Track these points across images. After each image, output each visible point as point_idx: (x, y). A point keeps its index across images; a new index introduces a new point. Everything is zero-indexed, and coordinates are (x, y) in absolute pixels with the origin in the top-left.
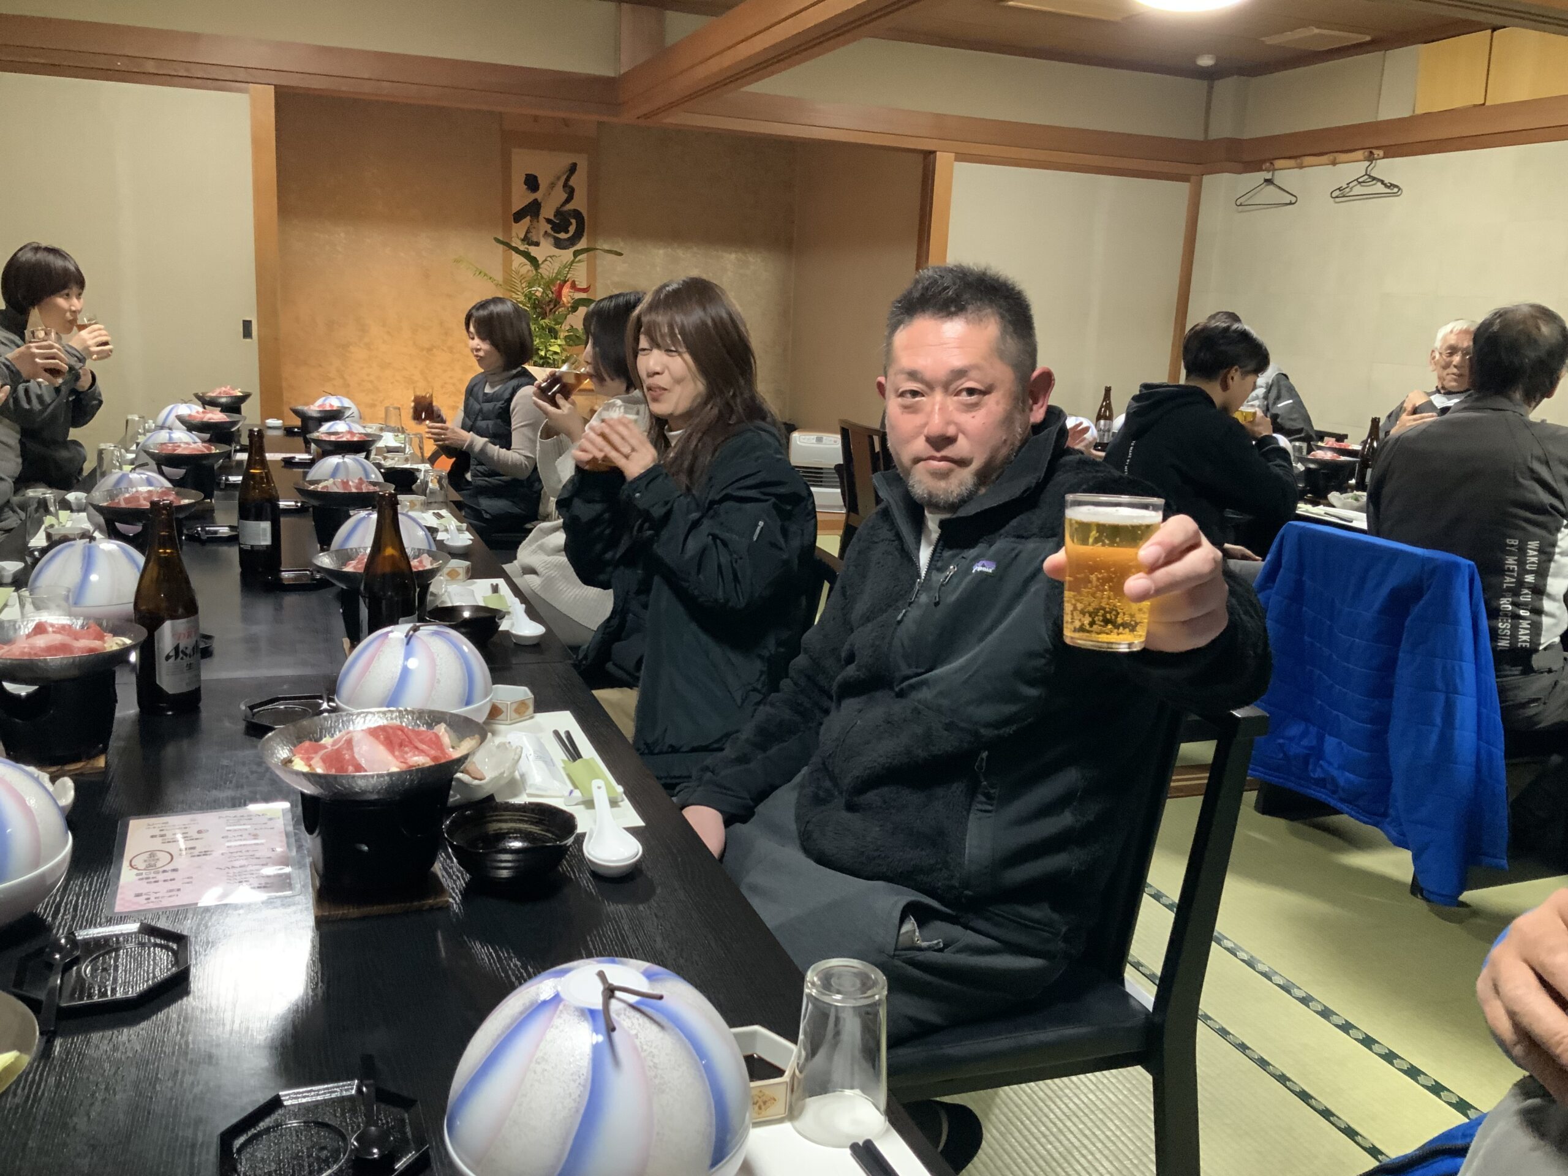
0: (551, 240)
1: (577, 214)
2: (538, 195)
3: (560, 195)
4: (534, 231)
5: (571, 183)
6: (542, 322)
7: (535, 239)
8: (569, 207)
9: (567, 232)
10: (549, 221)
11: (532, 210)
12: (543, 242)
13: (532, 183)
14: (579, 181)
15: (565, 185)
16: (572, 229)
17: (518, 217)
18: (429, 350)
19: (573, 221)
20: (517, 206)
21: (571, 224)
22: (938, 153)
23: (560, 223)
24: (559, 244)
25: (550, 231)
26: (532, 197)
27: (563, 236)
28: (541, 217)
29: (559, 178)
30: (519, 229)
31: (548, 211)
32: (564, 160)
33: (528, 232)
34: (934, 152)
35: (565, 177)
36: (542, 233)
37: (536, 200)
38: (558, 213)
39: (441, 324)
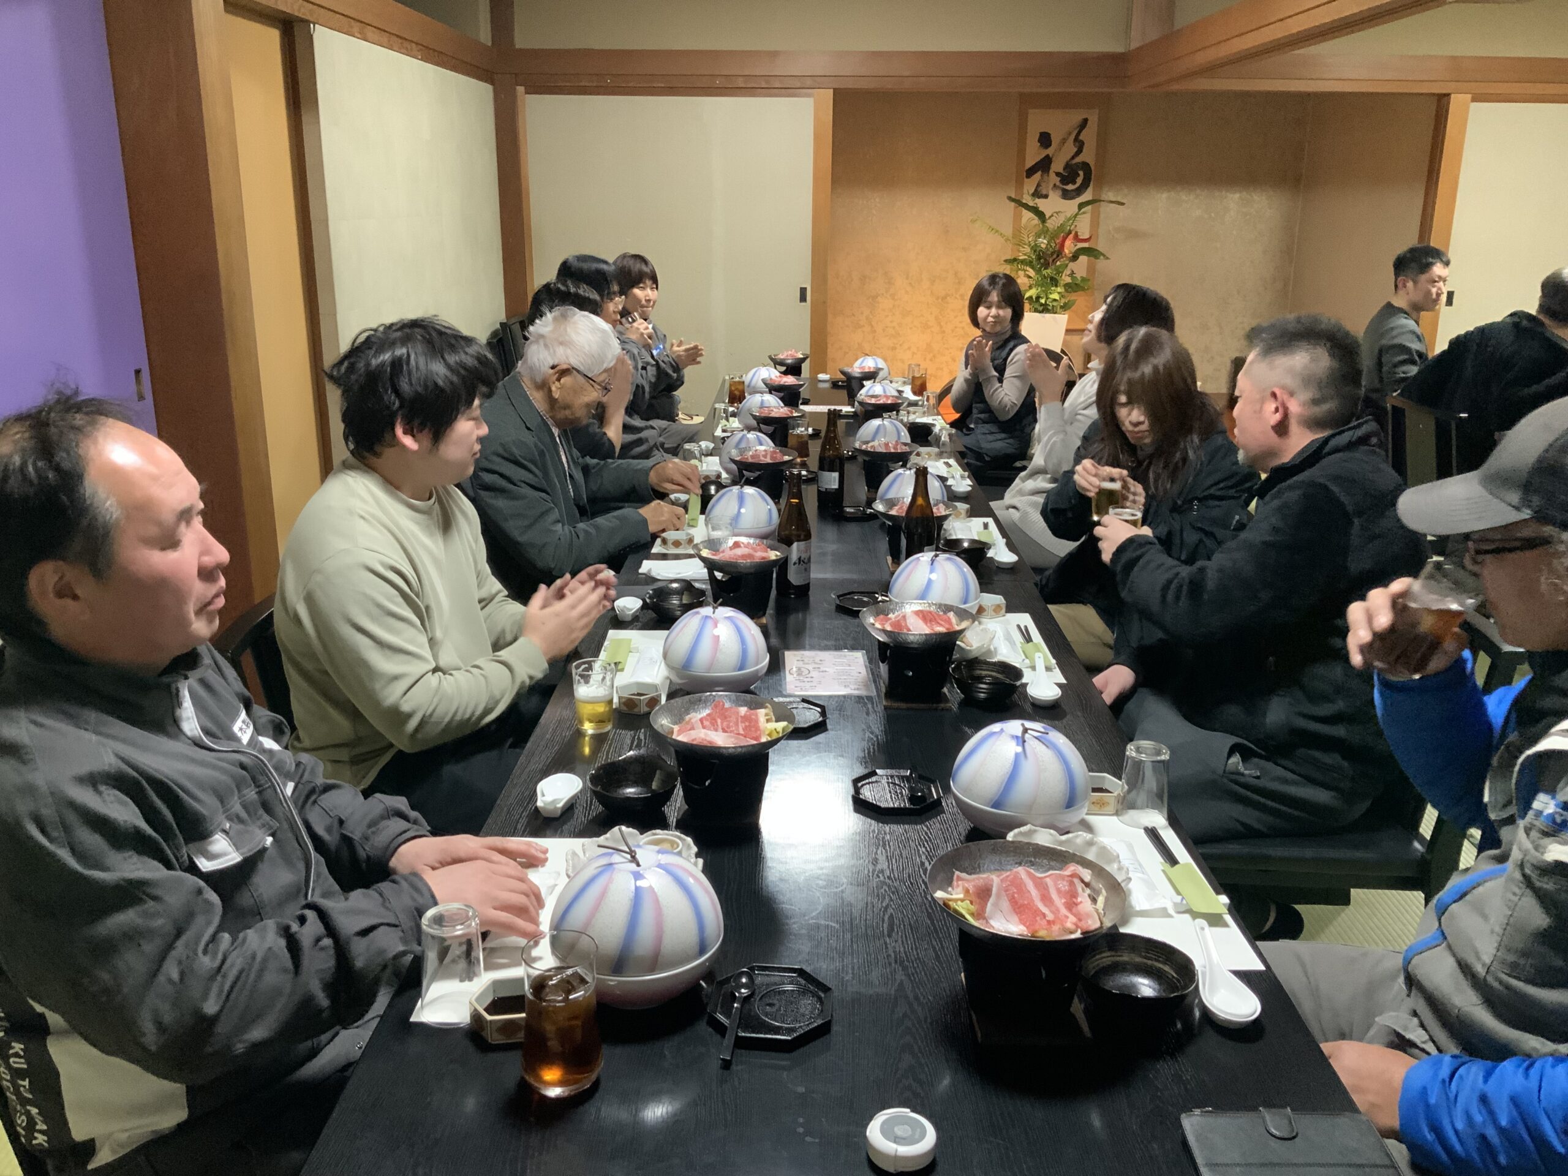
0: (1060, 193)
1: (1085, 166)
2: (1050, 151)
3: (1070, 148)
4: (1043, 185)
5: (1081, 138)
6: (1044, 272)
7: (1044, 192)
8: (1078, 160)
9: (1074, 183)
10: (1058, 174)
11: (1044, 165)
12: (1051, 194)
13: (1045, 140)
14: (1089, 136)
15: (1076, 139)
16: (1079, 181)
17: (1030, 172)
18: (944, 298)
19: (1081, 173)
20: (1030, 163)
21: (1079, 175)
22: (1453, 96)
23: (1068, 175)
24: (1066, 195)
25: (1058, 184)
26: (1045, 153)
27: (1070, 187)
28: (1051, 171)
29: (1070, 134)
30: (1030, 185)
31: (1058, 166)
32: (1076, 117)
33: (1038, 185)
34: (1449, 95)
35: (1076, 132)
36: (1051, 185)
37: (1047, 156)
38: (1067, 166)
39: (956, 274)
